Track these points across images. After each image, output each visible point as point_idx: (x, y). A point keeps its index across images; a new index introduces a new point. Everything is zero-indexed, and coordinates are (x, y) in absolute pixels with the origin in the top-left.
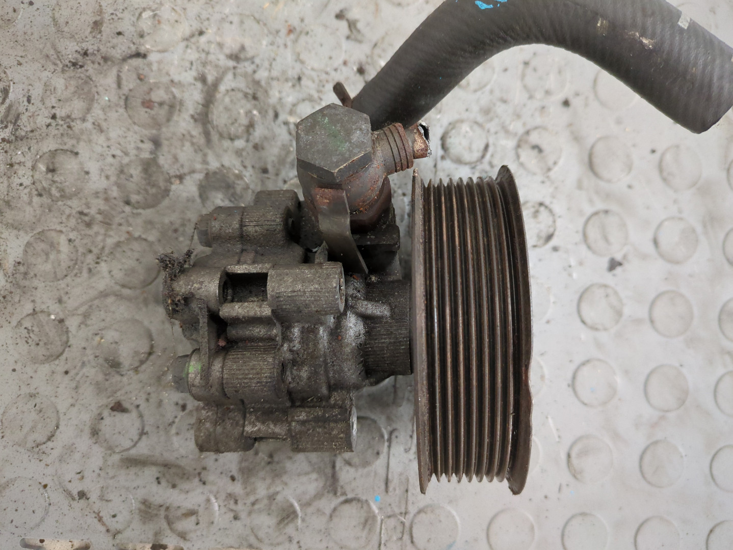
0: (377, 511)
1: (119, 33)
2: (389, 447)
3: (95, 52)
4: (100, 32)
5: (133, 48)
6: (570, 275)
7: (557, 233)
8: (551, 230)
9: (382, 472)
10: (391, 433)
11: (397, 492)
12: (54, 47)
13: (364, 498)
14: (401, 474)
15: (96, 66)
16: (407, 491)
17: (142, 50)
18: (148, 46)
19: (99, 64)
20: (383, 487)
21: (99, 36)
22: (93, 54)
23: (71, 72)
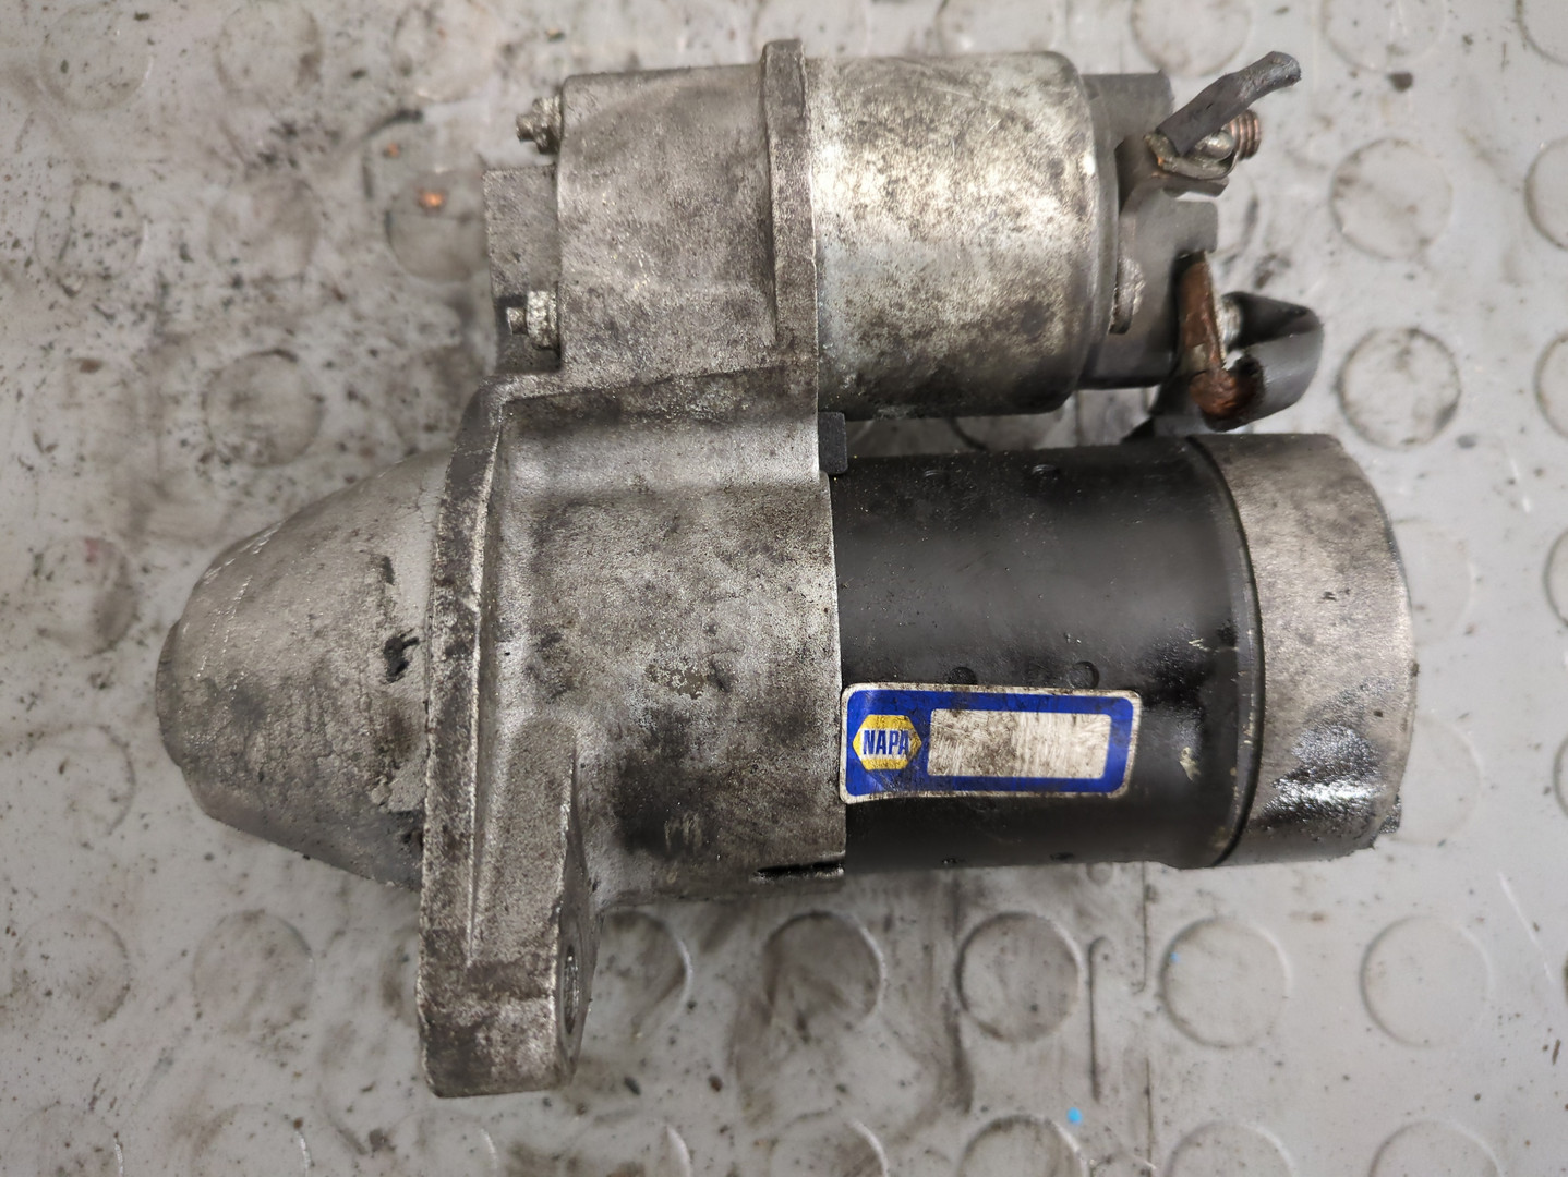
0: (1076, 1147)
1: (358, 74)
2: (1091, 984)
3: (312, 125)
4: (318, 78)
5: (391, 101)
6: (1514, 504)
7: (1464, 401)
8: (1449, 395)
9: (1080, 1049)
10: (1091, 951)
11: (1124, 1095)
12: (225, 129)
13: (1041, 1116)
14: (1129, 1051)
15: (317, 155)
16: (1148, 1092)
17: (410, 103)
18: (422, 92)
19: (322, 150)
20: (1085, 1084)
21: (315, 87)
22: (307, 130)
23: (263, 179)
